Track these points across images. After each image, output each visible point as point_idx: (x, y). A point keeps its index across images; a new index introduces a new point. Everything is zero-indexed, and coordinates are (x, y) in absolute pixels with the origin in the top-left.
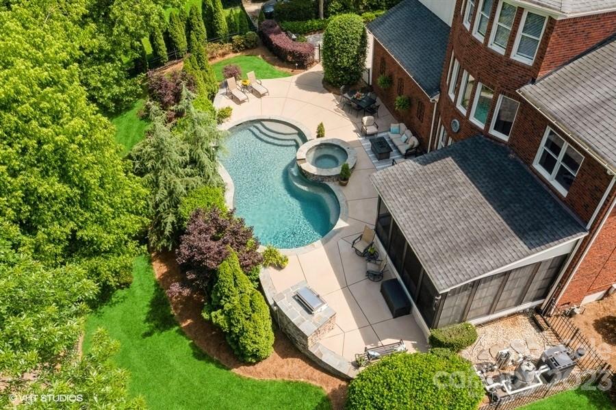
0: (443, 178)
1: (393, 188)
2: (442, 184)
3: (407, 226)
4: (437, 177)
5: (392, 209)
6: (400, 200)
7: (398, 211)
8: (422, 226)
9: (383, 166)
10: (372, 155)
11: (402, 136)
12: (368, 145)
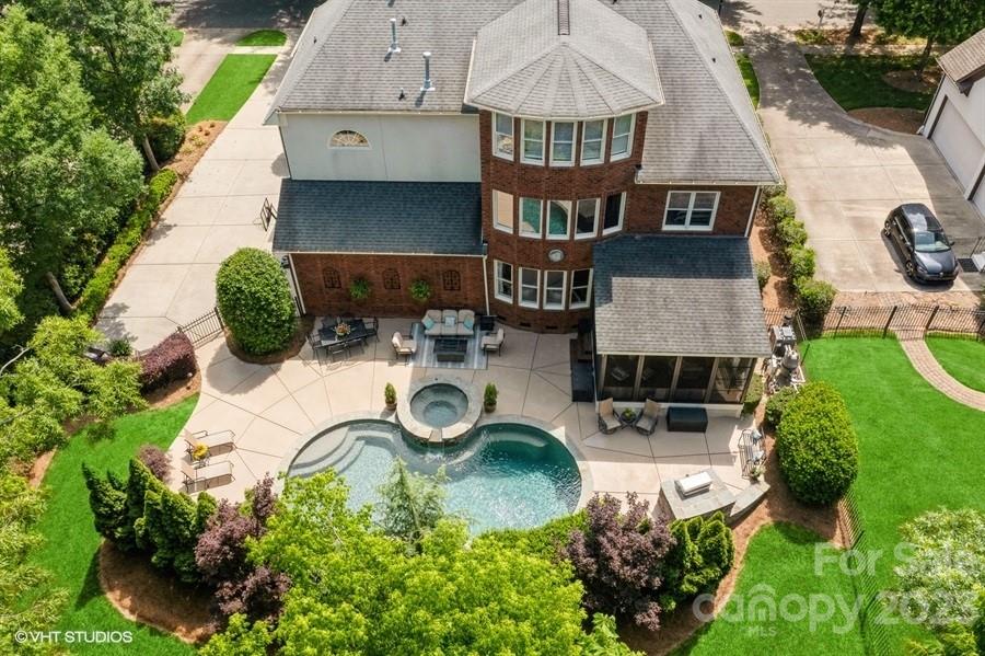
0: (638, 296)
2: (645, 299)
4: (632, 299)
9: (476, 361)
10: (450, 365)
11: (443, 322)
12: (428, 361)
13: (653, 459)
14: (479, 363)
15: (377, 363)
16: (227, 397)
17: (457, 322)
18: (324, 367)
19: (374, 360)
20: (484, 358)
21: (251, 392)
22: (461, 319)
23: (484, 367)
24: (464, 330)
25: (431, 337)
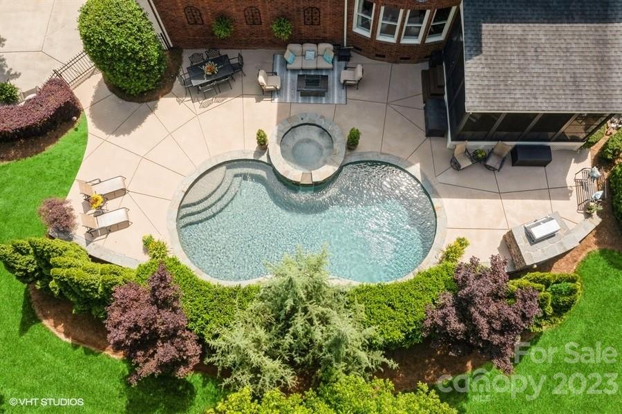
0: (509, 45)
1: (498, 96)
2: (516, 49)
3: (555, 105)
4: (503, 49)
5: (527, 109)
6: (518, 96)
7: (533, 104)
8: (561, 92)
9: (336, 95)
10: (312, 100)
11: (304, 55)
12: (292, 96)
13: (499, 194)
14: (339, 97)
15: (246, 99)
16: (112, 138)
17: (317, 56)
18: (197, 104)
19: (242, 95)
20: (343, 92)
21: (133, 133)
22: (321, 53)
23: (343, 101)
24: (323, 64)
25: (293, 71)
